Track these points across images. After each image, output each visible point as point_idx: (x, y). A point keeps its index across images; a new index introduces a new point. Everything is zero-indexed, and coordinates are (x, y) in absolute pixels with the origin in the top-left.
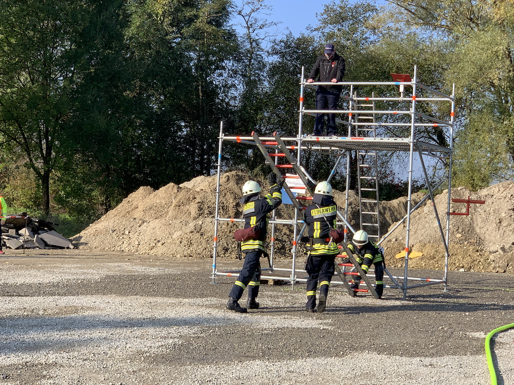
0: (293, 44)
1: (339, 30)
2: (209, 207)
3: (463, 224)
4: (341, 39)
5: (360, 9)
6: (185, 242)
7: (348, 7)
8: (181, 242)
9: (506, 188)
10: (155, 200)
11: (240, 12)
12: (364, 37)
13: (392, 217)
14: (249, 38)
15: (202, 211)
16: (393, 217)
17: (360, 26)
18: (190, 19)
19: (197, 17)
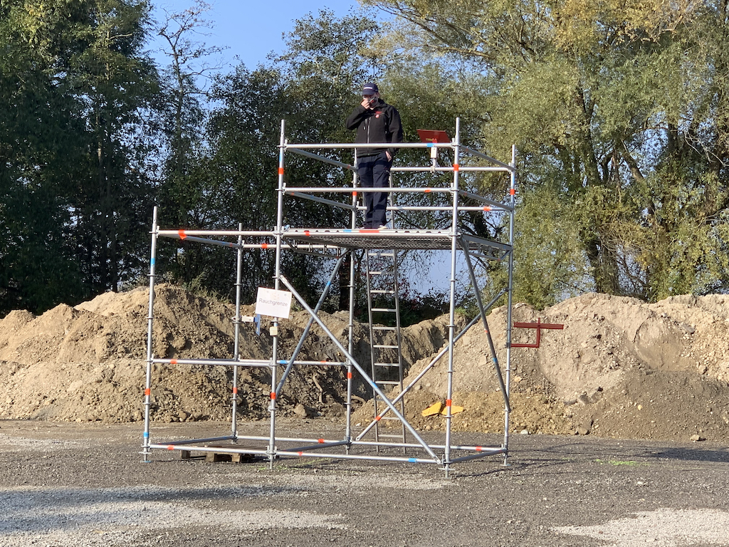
0: (247, 81)
1: (319, 59)
2: (124, 341)
3: (523, 361)
4: (322, 73)
5: (352, 26)
6: (88, 397)
7: (333, 23)
8: (82, 398)
9: (586, 304)
10: (36, 332)
11: (163, 30)
12: (358, 70)
13: (410, 351)
14: (177, 70)
15: (114, 347)
16: (413, 353)
17: (351, 53)
18: (80, 41)
19: (93, 38)
